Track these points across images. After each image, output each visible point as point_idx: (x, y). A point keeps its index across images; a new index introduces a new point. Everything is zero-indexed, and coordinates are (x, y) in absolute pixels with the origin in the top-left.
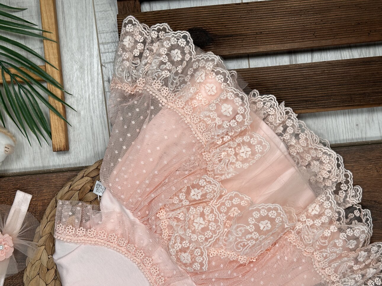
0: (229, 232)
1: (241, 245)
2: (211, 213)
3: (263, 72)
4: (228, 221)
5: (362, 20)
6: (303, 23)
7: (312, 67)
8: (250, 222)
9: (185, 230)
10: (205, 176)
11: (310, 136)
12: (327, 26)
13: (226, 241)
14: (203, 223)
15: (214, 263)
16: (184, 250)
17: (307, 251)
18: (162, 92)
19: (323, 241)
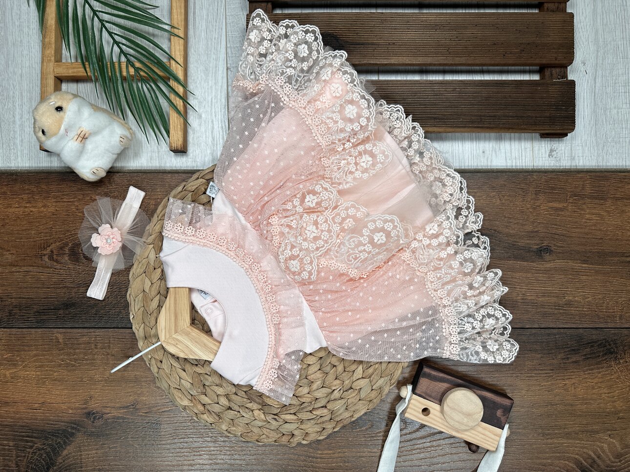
0: (342, 243)
1: (352, 257)
2: (324, 222)
3: (392, 84)
4: (342, 233)
5: (498, 40)
6: (437, 38)
7: (444, 84)
8: (365, 234)
9: (296, 237)
10: (322, 182)
11: (435, 155)
12: (462, 43)
13: (337, 252)
14: (316, 231)
15: (323, 274)
16: (293, 258)
17: (421, 271)
18: (285, 89)
19: (439, 263)
